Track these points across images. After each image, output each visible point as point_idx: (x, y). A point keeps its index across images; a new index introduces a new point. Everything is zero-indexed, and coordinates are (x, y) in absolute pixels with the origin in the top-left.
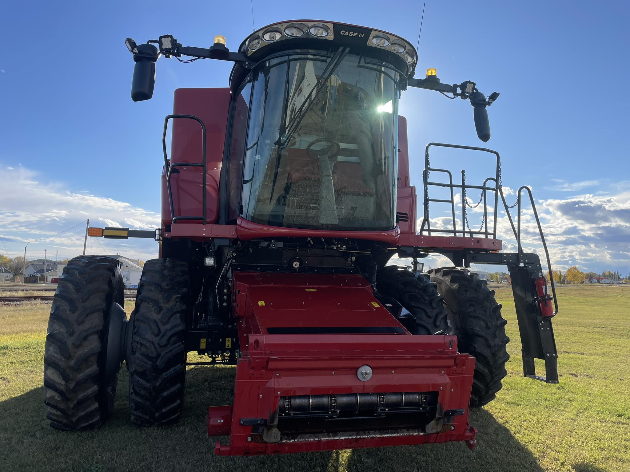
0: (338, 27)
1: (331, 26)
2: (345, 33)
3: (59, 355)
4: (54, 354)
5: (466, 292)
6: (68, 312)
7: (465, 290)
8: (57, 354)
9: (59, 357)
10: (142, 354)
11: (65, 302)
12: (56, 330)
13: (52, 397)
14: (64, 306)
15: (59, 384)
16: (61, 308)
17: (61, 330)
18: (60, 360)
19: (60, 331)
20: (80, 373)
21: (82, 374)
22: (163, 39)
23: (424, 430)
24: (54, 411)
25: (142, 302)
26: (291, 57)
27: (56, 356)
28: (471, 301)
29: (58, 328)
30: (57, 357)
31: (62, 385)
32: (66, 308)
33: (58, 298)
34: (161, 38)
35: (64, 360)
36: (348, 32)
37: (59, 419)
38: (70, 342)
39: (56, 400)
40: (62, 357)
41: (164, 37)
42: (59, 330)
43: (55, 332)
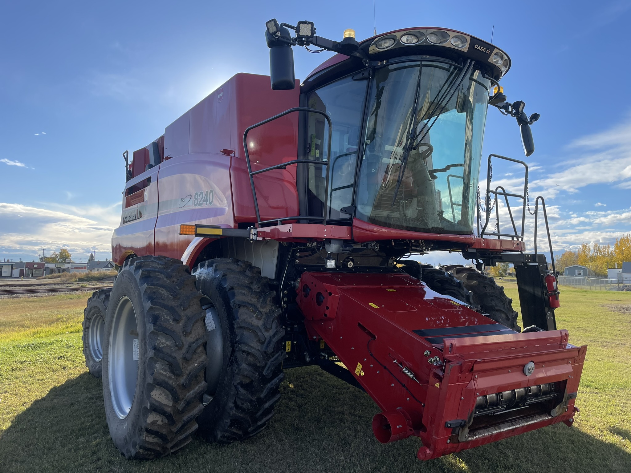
0: (474, 40)
1: (469, 39)
2: (477, 47)
3: (168, 373)
4: (162, 372)
5: (485, 288)
6: (171, 322)
7: (484, 286)
8: (165, 371)
9: (168, 374)
10: (249, 365)
11: (165, 311)
12: (163, 343)
13: (154, 423)
14: (165, 316)
15: (166, 406)
16: (162, 318)
17: (168, 343)
18: (170, 378)
19: (167, 345)
20: (189, 392)
21: (192, 392)
22: (301, 25)
23: (550, 415)
24: (150, 439)
25: (239, 307)
26: (424, 63)
27: (165, 373)
28: (492, 296)
29: (164, 341)
30: (166, 375)
31: (169, 407)
32: (168, 318)
33: (157, 307)
34: (300, 23)
35: (173, 377)
36: (480, 47)
37: (154, 448)
38: (179, 356)
39: (159, 425)
40: (171, 375)
41: (304, 23)
42: (165, 343)
43: (161, 346)
